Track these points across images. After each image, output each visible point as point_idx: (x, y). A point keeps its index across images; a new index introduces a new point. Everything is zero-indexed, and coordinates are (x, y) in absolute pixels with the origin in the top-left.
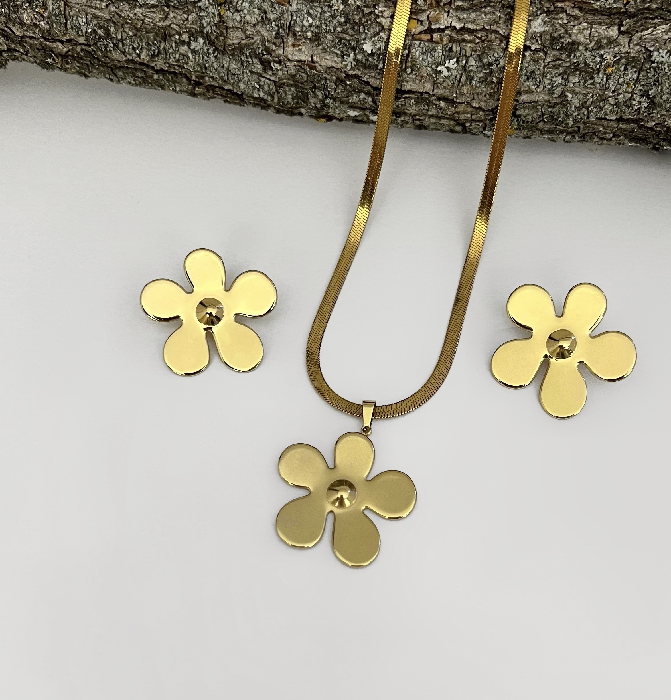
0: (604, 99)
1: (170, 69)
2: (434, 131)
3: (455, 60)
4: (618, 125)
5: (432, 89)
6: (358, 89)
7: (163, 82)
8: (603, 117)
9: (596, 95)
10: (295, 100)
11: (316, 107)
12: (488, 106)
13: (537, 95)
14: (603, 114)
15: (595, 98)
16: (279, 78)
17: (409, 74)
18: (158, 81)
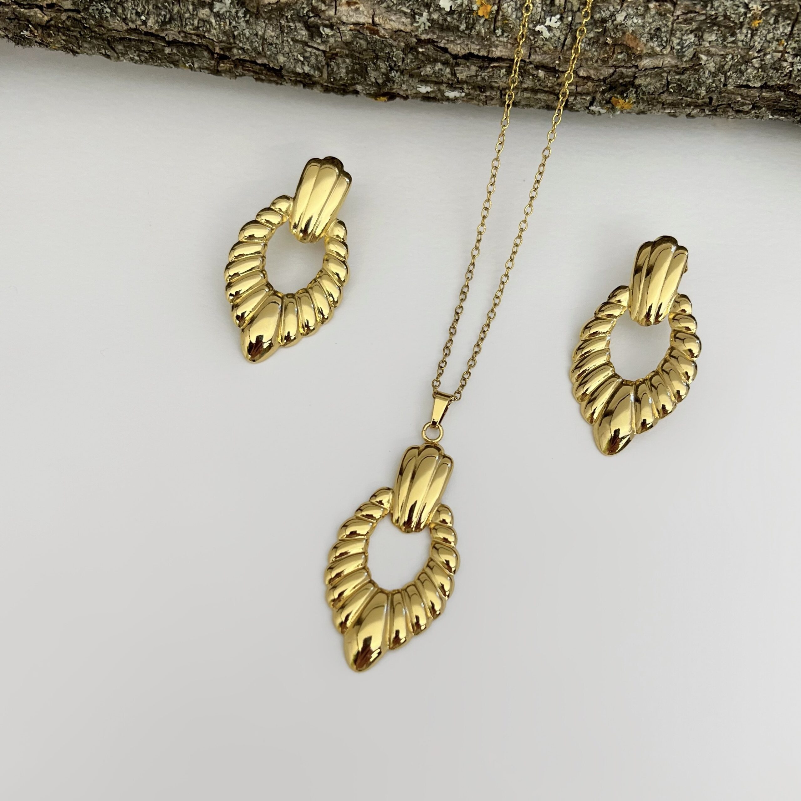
0: (747, 61)
1: (185, 39)
2: (526, 108)
3: (558, 16)
4: (761, 94)
5: (528, 55)
6: (433, 58)
7: (177, 57)
8: (745, 84)
9: (737, 56)
10: (350, 75)
11: (377, 82)
12: (598, 74)
13: (661, 58)
14: (744, 81)
15: (736, 60)
16: (330, 47)
17: (498, 37)
18: (171, 56)
